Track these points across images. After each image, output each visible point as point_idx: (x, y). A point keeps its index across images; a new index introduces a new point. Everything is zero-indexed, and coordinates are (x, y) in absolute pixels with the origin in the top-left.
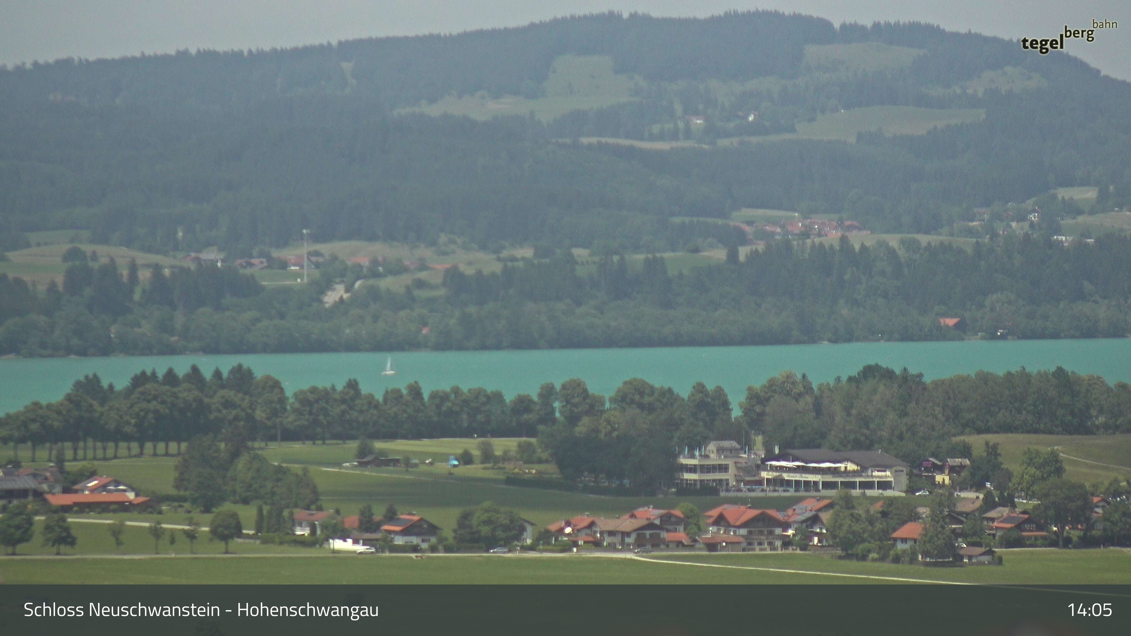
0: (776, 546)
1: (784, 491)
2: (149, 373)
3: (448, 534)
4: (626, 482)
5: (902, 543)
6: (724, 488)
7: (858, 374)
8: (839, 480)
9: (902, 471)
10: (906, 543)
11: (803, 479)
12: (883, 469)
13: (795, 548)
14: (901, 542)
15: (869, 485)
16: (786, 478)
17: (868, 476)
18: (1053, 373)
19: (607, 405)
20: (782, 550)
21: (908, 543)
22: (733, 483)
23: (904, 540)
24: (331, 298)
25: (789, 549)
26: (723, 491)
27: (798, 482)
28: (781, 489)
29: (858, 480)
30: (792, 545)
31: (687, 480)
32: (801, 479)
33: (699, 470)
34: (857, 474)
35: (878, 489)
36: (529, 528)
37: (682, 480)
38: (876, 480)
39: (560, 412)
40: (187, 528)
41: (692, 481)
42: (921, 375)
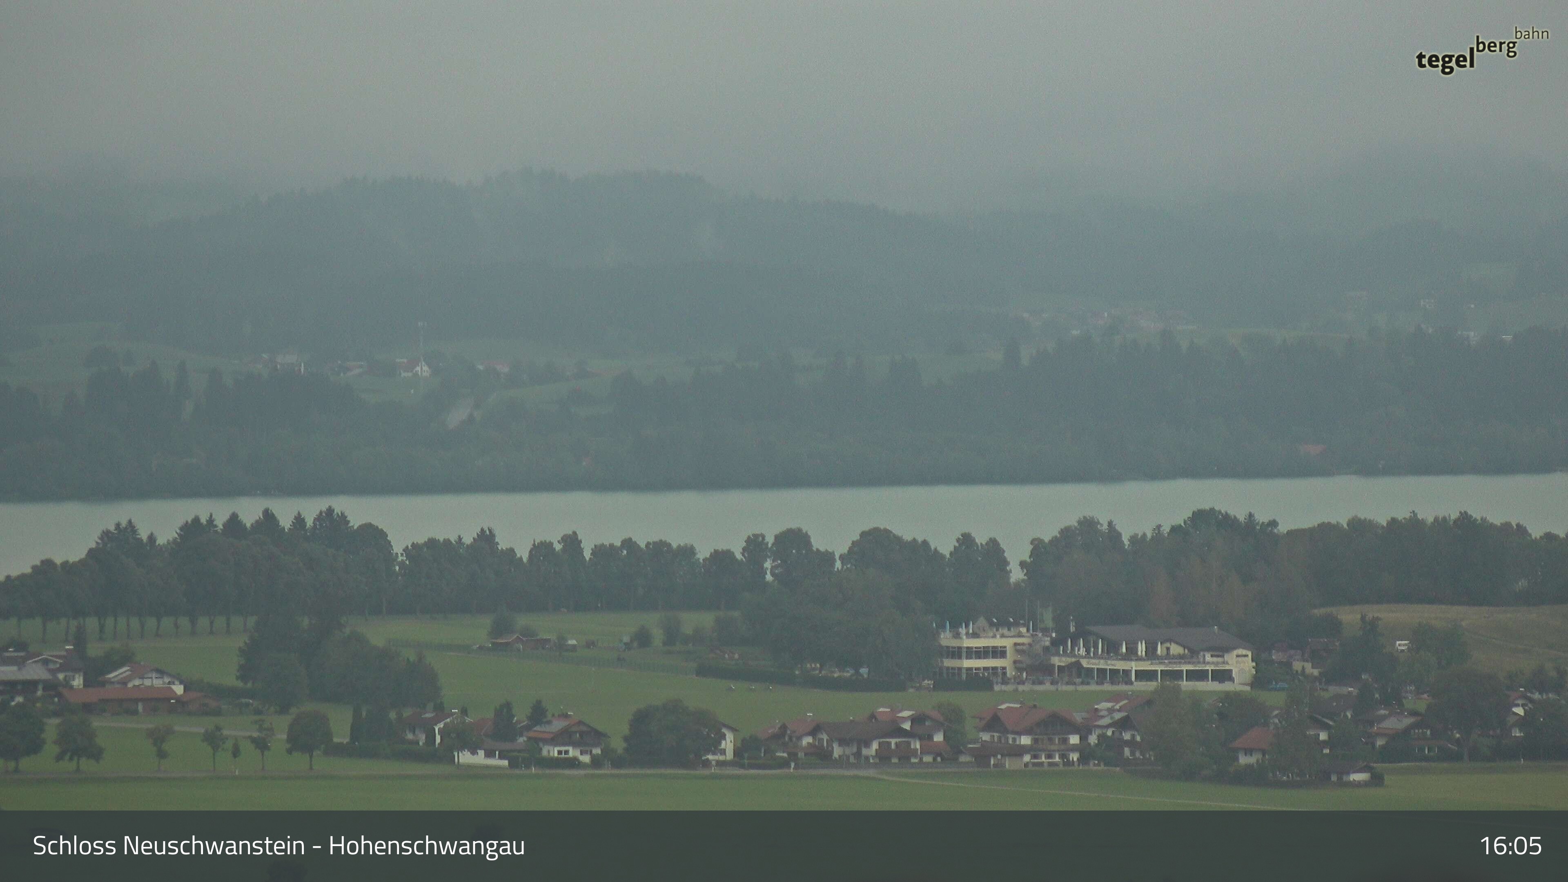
0: (1071, 759)
1: (1082, 683)
2: (203, 521)
3: (618, 745)
4: (864, 671)
5: (1246, 754)
6: (1000, 680)
7: (1185, 522)
8: (1159, 668)
9: (1246, 656)
10: (1251, 755)
11: (1108, 668)
12: (1221, 654)
13: (1096, 762)
14: (1244, 753)
15: (1200, 675)
16: (1085, 666)
17: (1199, 663)
18: (1455, 521)
19: (838, 565)
20: (1079, 765)
21: (1253, 755)
22: (1010, 673)
23: (1249, 751)
24: (456, 417)
25: (1089, 764)
26: (997, 683)
27: (1101, 672)
28: (1078, 680)
29: (1185, 668)
30: (1094, 759)
31: (948, 668)
32: (1106, 667)
33: (964, 655)
34: (1184, 661)
35: (1212, 680)
36: (730, 736)
37: (941, 668)
38: (1209, 668)
39: (772, 574)
40: (255, 734)
41: (955, 670)
42: (1273, 523)
